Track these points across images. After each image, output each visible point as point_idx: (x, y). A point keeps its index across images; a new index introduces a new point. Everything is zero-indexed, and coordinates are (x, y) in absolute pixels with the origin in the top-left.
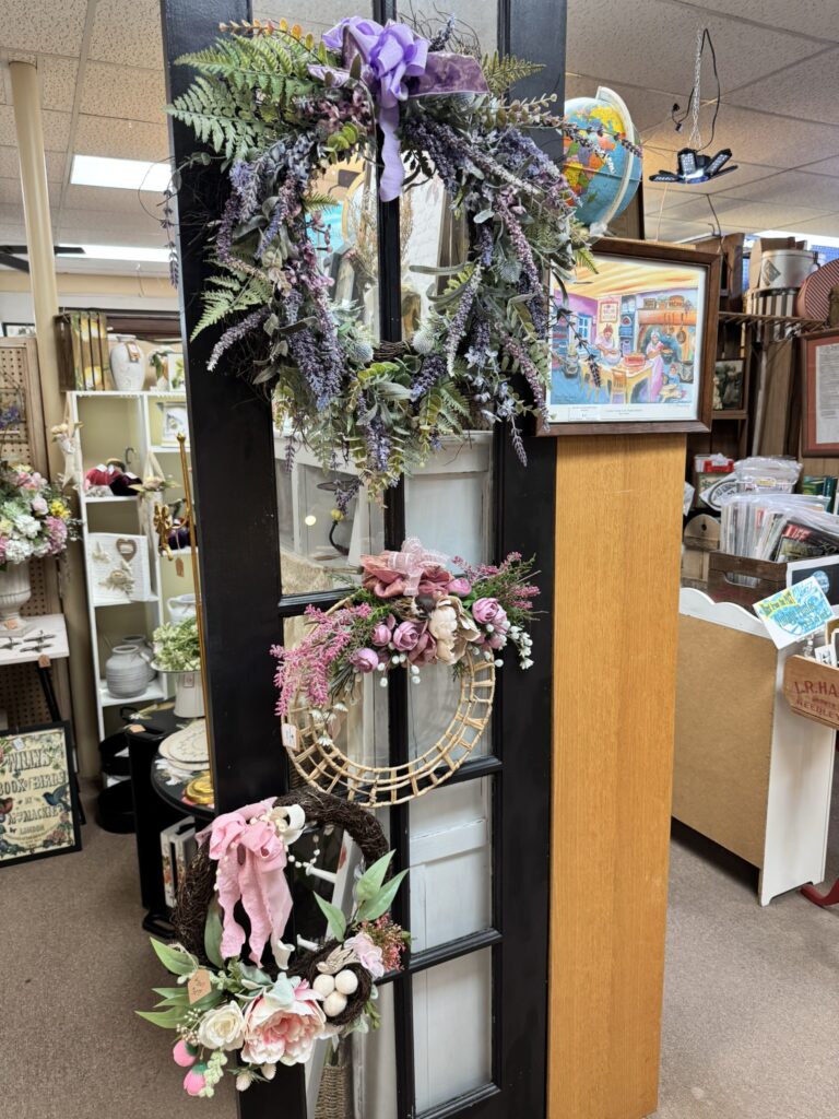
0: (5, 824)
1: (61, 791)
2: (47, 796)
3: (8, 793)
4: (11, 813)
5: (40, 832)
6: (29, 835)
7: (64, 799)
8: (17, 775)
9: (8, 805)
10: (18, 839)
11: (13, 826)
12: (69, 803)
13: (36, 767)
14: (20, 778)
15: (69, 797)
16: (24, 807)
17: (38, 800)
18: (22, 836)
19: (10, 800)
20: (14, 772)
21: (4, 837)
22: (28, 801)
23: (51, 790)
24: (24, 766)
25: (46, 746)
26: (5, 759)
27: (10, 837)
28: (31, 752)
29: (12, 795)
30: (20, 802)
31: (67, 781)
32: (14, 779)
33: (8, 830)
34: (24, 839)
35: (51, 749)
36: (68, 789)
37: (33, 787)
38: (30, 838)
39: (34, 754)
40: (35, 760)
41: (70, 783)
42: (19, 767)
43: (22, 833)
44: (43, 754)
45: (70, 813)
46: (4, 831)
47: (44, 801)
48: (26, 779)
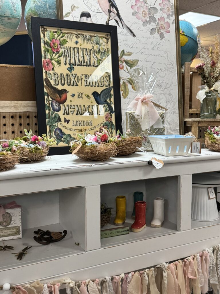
0: (60, 113)
1: (106, 92)
2: (95, 94)
3: (63, 85)
4: (65, 104)
5: (89, 127)
6: (80, 128)
7: (109, 102)
8: (71, 69)
9: (63, 96)
10: (70, 129)
11: (68, 117)
12: (113, 106)
13: (86, 66)
14: (73, 72)
15: (112, 100)
16: (76, 101)
17: (88, 96)
18: (74, 128)
19: (65, 91)
20: (68, 66)
21: (59, 125)
22: (80, 96)
23: (99, 90)
24: (77, 62)
25: (95, 48)
26: (61, 50)
27: (64, 126)
28: (83, 49)
29: (66, 87)
30: (73, 95)
31: (112, 85)
32: (68, 72)
33: (63, 119)
34: (75, 130)
35: (99, 51)
36: (112, 92)
37: (84, 83)
38: (81, 131)
39: (85, 53)
40: (87, 59)
41: (114, 86)
42: (72, 61)
43: (74, 125)
44: (92, 55)
45: (113, 115)
46: (59, 120)
47: (92, 98)
48: (79, 75)
